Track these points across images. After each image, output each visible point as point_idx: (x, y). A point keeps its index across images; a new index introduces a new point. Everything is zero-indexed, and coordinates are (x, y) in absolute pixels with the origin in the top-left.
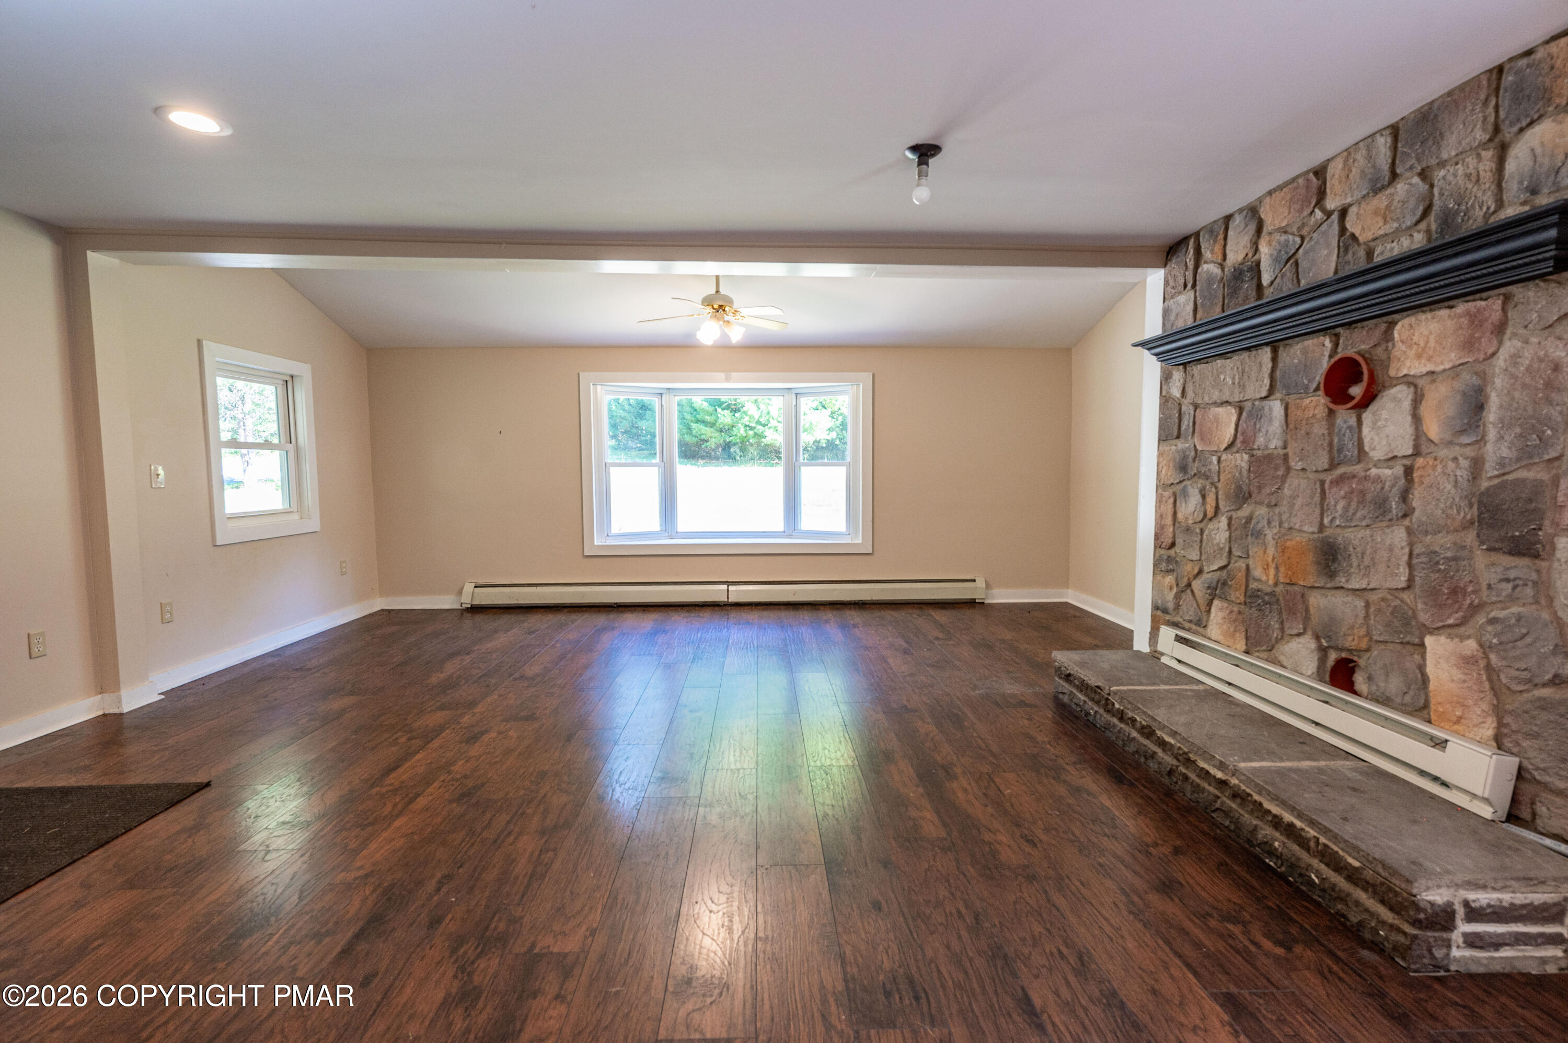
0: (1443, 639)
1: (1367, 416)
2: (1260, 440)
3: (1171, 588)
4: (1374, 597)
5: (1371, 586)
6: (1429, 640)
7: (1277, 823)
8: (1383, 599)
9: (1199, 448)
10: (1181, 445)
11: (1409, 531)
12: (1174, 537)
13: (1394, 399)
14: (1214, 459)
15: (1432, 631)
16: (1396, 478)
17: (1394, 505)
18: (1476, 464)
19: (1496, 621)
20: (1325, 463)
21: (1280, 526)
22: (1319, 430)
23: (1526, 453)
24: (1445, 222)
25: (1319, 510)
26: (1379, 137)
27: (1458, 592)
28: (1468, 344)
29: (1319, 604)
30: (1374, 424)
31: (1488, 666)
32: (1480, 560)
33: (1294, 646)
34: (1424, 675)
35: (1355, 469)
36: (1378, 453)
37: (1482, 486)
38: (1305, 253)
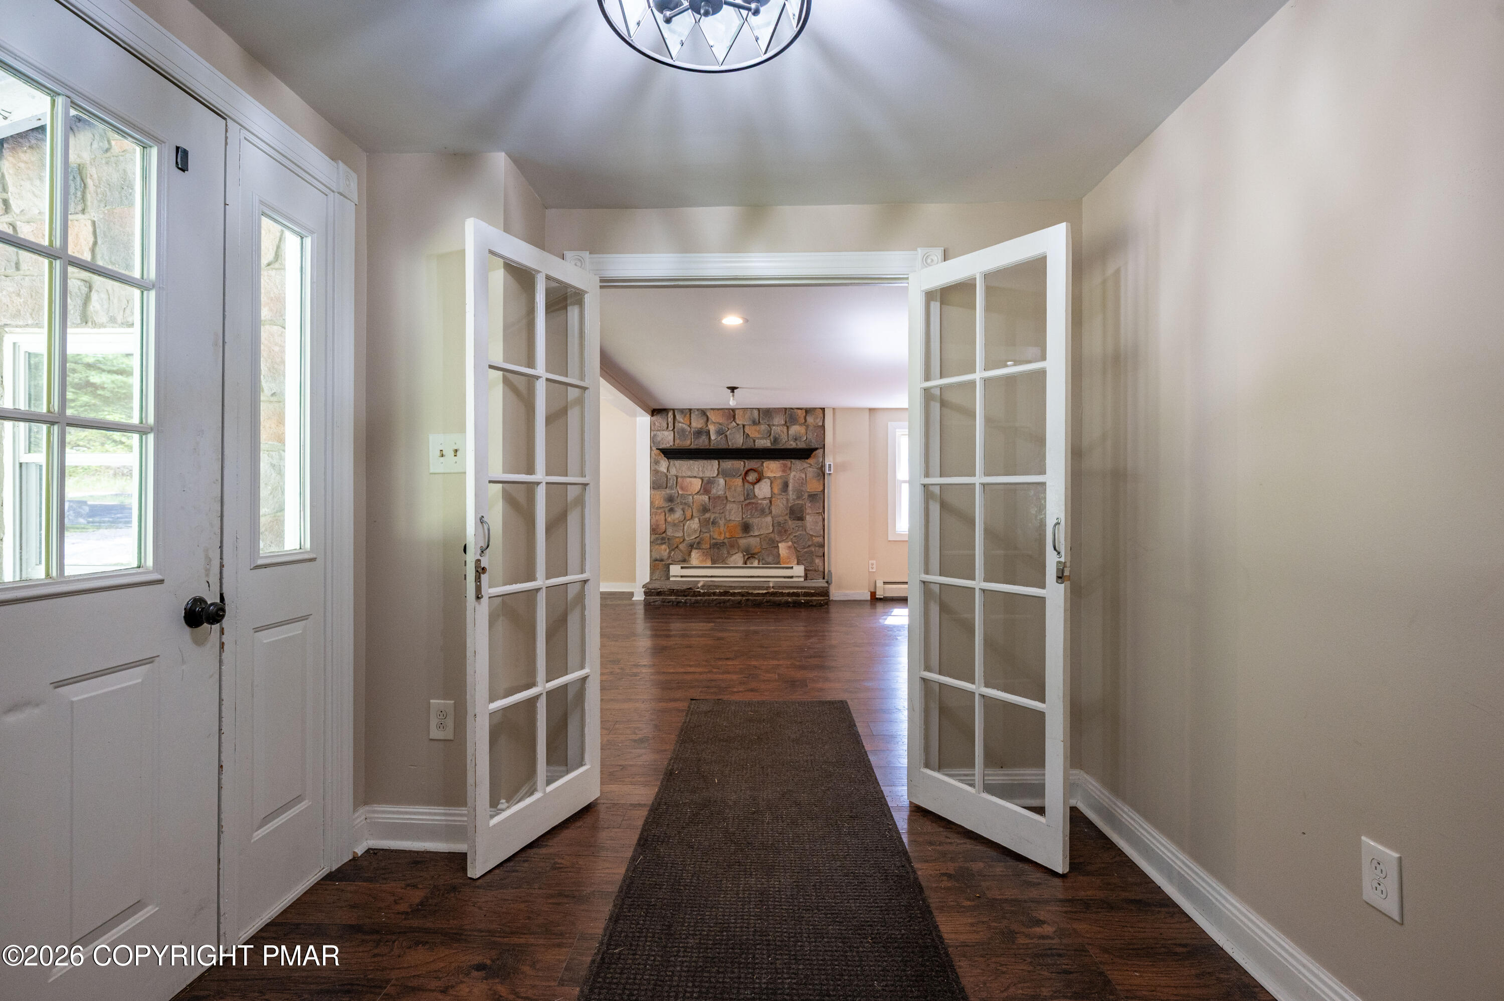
0: (783, 543)
1: (755, 486)
2: (714, 491)
3: (666, 550)
4: (762, 536)
5: (762, 533)
6: (780, 545)
7: (789, 594)
8: (766, 537)
9: (680, 492)
10: (668, 491)
11: (772, 517)
12: (666, 529)
13: (765, 482)
14: (691, 497)
15: (780, 542)
16: (768, 503)
17: (767, 510)
18: (787, 500)
19: (795, 536)
20: (743, 499)
21: (726, 519)
22: (739, 489)
23: (798, 498)
24: (776, 440)
25: (741, 513)
26: (754, 410)
27: (786, 531)
28: (784, 471)
29: (743, 542)
30: (760, 488)
31: (795, 547)
32: (790, 522)
33: (734, 557)
34: (779, 554)
35: (753, 501)
36: (760, 497)
37: (790, 505)
38: (730, 434)
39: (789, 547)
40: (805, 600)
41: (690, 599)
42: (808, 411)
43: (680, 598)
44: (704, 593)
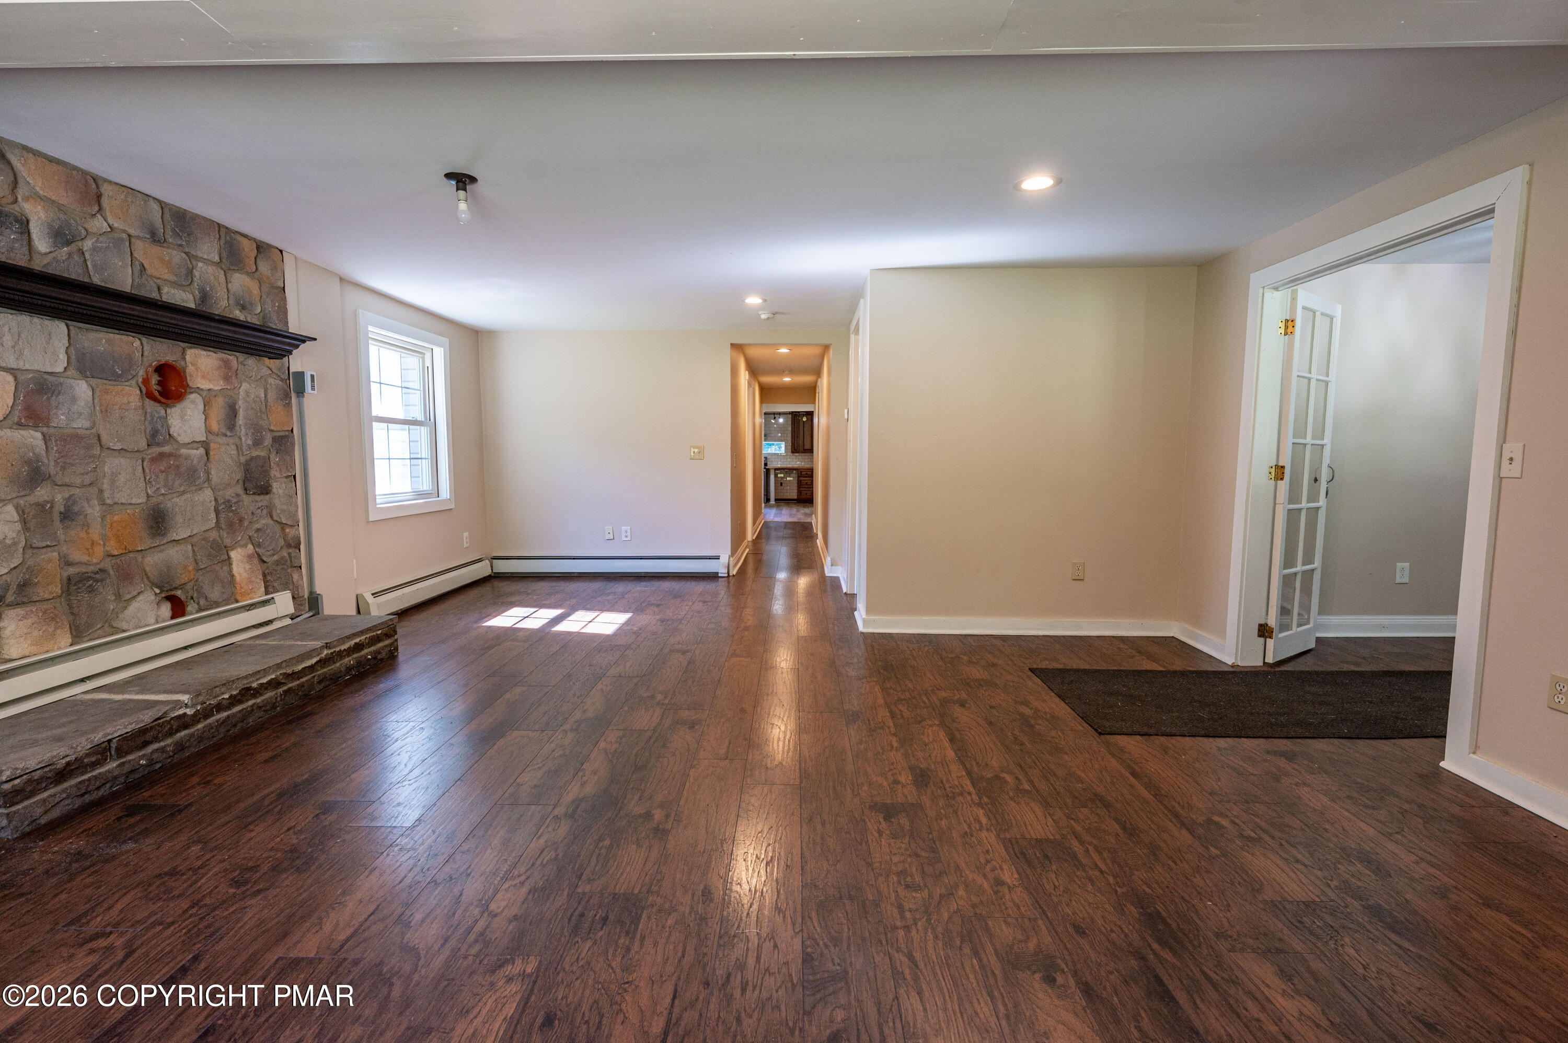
0: (239, 550)
1: (170, 411)
2: (58, 417)
4: (195, 540)
5: (194, 532)
6: (233, 554)
7: (349, 651)
8: (203, 539)
11: (212, 490)
13: (193, 402)
15: (233, 548)
16: (202, 456)
17: (200, 474)
18: (238, 448)
19: (258, 530)
20: (143, 444)
21: (103, 503)
22: (133, 416)
23: (257, 443)
24: (204, 297)
25: (142, 484)
26: (151, 201)
27: (241, 520)
28: (227, 378)
29: (153, 561)
30: (182, 417)
31: (258, 555)
32: (247, 499)
33: (134, 605)
34: (232, 576)
35: (167, 449)
36: (184, 439)
37: (243, 459)
38: (94, 249)
39: (250, 557)
40: (371, 653)
41: (162, 750)
42: (261, 248)
43: (131, 757)
44: (195, 715)
